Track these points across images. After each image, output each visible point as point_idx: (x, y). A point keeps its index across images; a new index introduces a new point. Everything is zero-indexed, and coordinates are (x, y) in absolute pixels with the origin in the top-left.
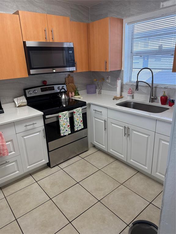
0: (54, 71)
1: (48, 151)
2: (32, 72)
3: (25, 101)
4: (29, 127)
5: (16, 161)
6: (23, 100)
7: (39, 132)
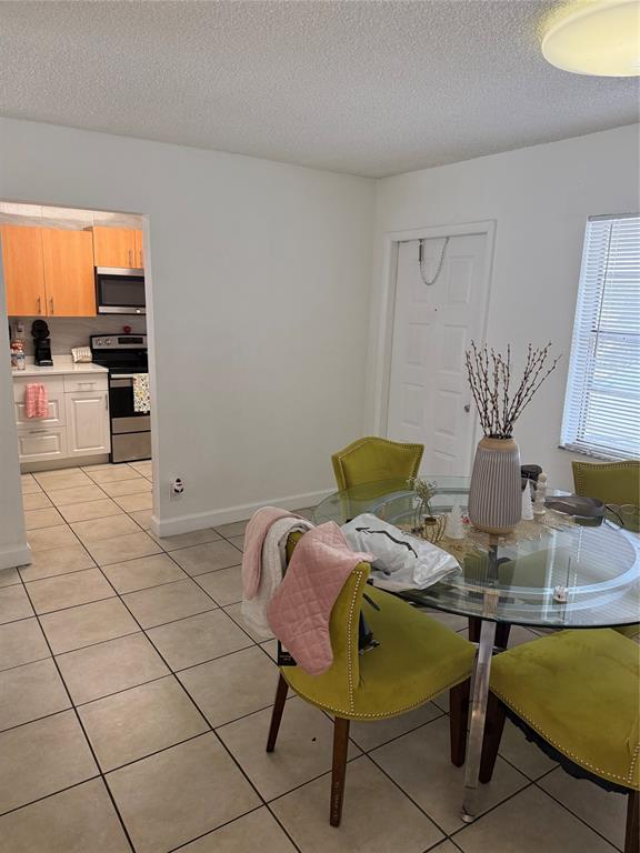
0: (138, 312)
1: (112, 434)
2: (102, 309)
3: (90, 354)
4: (85, 388)
5: (58, 435)
6: (86, 353)
7: (100, 398)
